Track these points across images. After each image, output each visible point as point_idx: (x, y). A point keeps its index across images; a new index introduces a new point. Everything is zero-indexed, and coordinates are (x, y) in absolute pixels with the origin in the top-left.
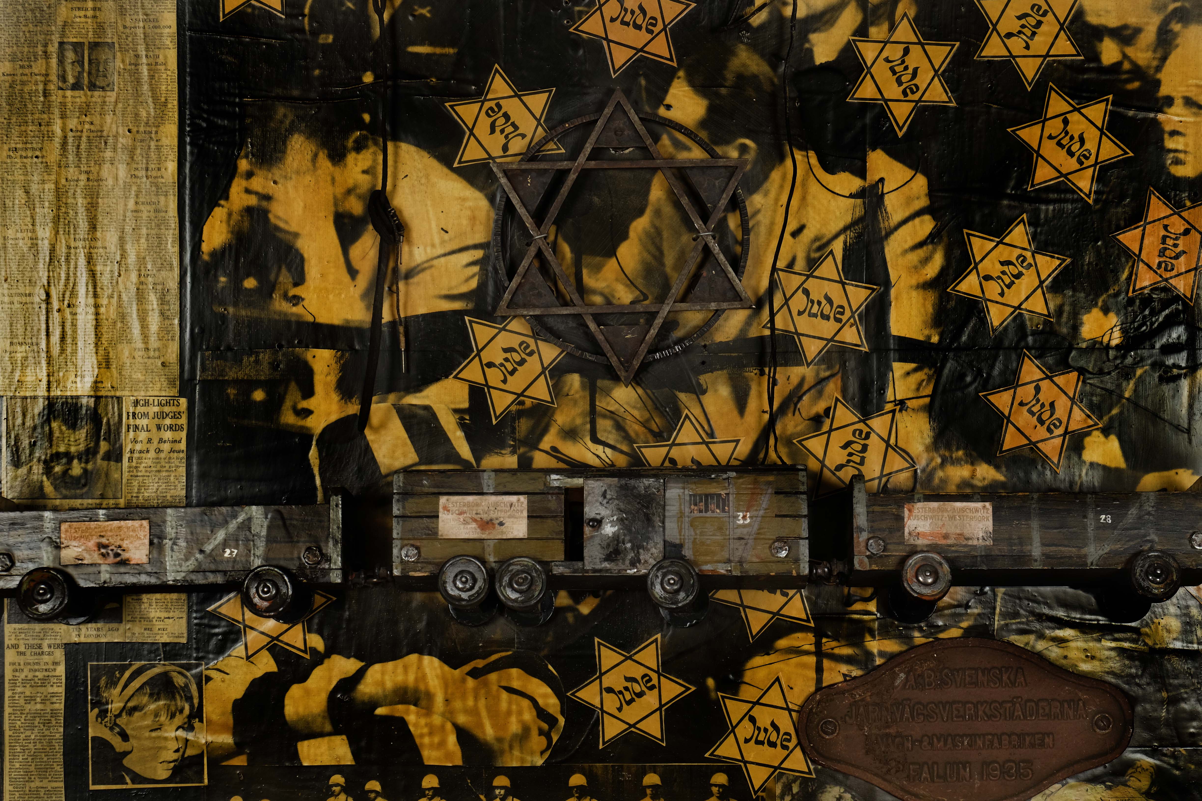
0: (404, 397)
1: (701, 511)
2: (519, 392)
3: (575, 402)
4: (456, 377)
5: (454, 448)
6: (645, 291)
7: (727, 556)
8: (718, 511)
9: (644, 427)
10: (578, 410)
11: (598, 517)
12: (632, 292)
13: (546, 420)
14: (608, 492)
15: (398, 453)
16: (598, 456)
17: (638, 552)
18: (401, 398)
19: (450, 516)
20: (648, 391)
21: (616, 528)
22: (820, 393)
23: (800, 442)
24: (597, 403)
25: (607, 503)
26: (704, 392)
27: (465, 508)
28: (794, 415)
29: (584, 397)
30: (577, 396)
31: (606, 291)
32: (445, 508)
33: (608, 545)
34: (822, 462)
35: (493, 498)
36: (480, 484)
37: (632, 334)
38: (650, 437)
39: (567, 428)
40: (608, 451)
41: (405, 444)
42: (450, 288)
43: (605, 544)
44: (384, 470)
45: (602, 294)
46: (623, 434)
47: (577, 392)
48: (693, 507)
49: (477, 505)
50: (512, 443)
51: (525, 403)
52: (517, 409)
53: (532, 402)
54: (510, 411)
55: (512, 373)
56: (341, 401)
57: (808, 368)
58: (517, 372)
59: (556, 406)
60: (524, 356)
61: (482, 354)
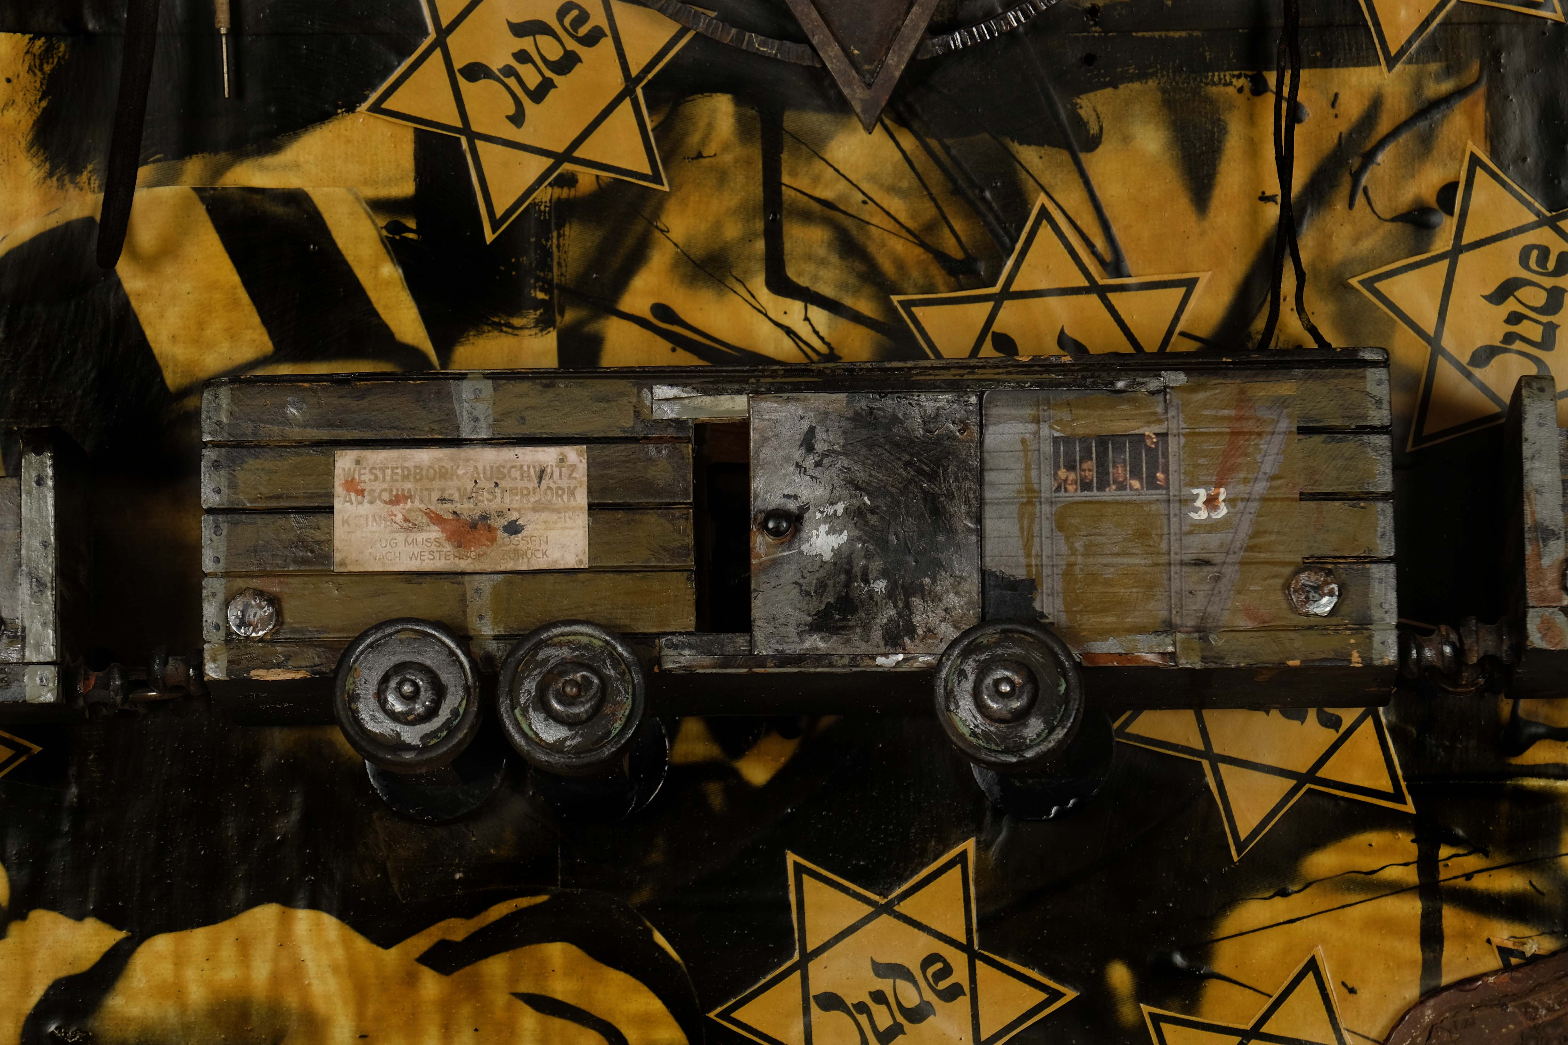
0: (227, 166)
1: (1086, 486)
2: (560, 148)
3: (722, 177)
4: (376, 108)
5: (376, 314)
7: (1164, 614)
8: (1136, 484)
9: (922, 244)
10: (731, 198)
11: (792, 505)
13: (639, 227)
14: (820, 434)
15: (215, 328)
16: (789, 332)
17: (907, 605)
18: (219, 171)
19: (365, 509)
20: (933, 143)
21: (845, 536)
22: (1426, 143)
23: (1368, 284)
24: (786, 179)
25: (818, 464)
26: (1092, 143)
27: (408, 485)
28: (1351, 206)
29: (748, 162)
30: (728, 158)
32: (352, 486)
33: (822, 586)
34: (1433, 342)
35: (489, 456)
36: (451, 416)
38: (939, 276)
39: (698, 252)
40: (818, 315)
41: (235, 303)
43: (811, 581)
44: (172, 379)
46: (860, 267)
47: (726, 148)
48: (1062, 473)
49: (444, 474)
50: (541, 295)
51: (576, 181)
52: (555, 196)
53: (597, 176)
54: (533, 205)
55: (539, 94)
56: (48, 182)
57: (1390, 69)
58: (553, 92)
59: (666, 188)
60: (572, 45)
61: (452, 40)
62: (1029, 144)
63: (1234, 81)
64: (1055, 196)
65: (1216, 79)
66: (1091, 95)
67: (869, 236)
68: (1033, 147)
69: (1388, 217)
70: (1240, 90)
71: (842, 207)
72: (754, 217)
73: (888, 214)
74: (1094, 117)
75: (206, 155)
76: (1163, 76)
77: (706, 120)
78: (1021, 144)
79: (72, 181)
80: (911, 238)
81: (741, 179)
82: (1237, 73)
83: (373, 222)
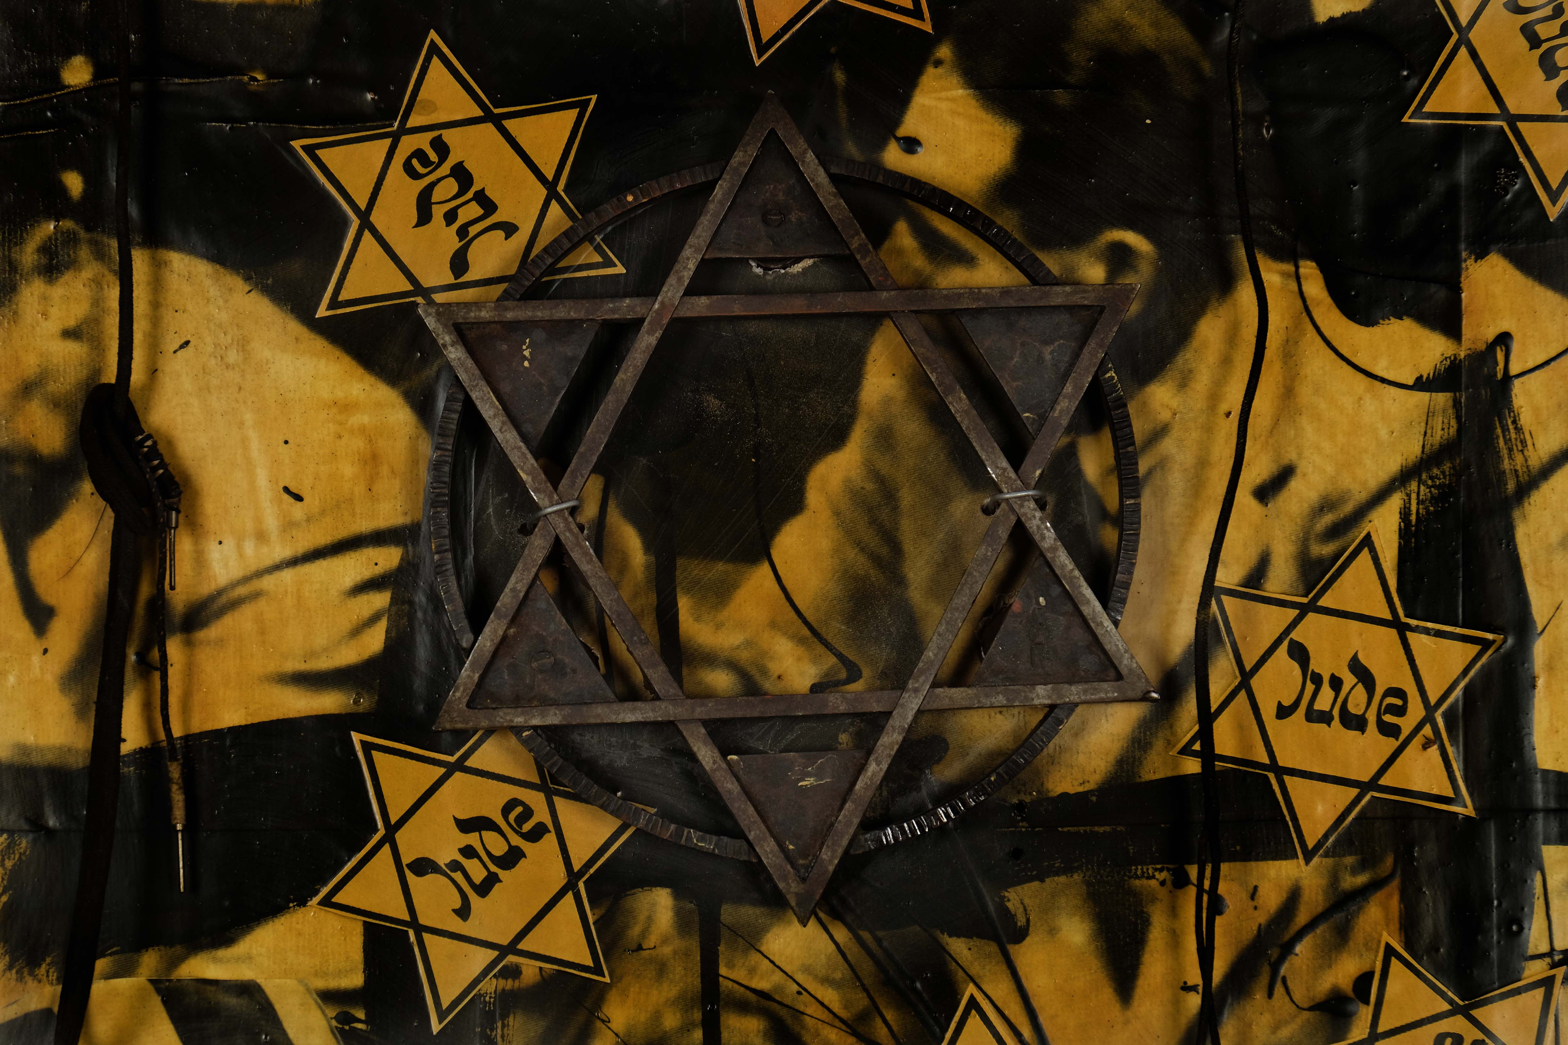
0: (182, 959)
2: (505, 941)
3: (661, 969)
4: (327, 902)
6: (852, 656)
10: (669, 990)
12: (815, 660)
18: (175, 963)
20: (866, 935)
24: (723, 971)
26: (1020, 935)
29: (687, 954)
30: (667, 950)
31: (744, 656)
37: (818, 775)
42: (313, 654)
45: (732, 665)
47: (665, 941)
52: (500, 988)
53: (541, 968)
54: (479, 995)
55: (484, 888)
56: (8, 974)
57: (1307, 863)
58: (497, 886)
59: (607, 980)
60: (516, 841)
61: (400, 837)
62: (959, 936)
63: (1157, 874)
65: (1139, 873)
66: (1019, 888)
67: (803, 1026)
68: (963, 939)
69: (1306, 1006)
70: (1163, 883)
72: (692, 1008)
74: (1021, 910)
75: (162, 948)
76: (1088, 870)
77: (646, 913)
78: (950, 936)
79: (31, 973)
80: (844, 1027)
81: (679, 970)
82: (1159, 866)
83: (323, 1012)
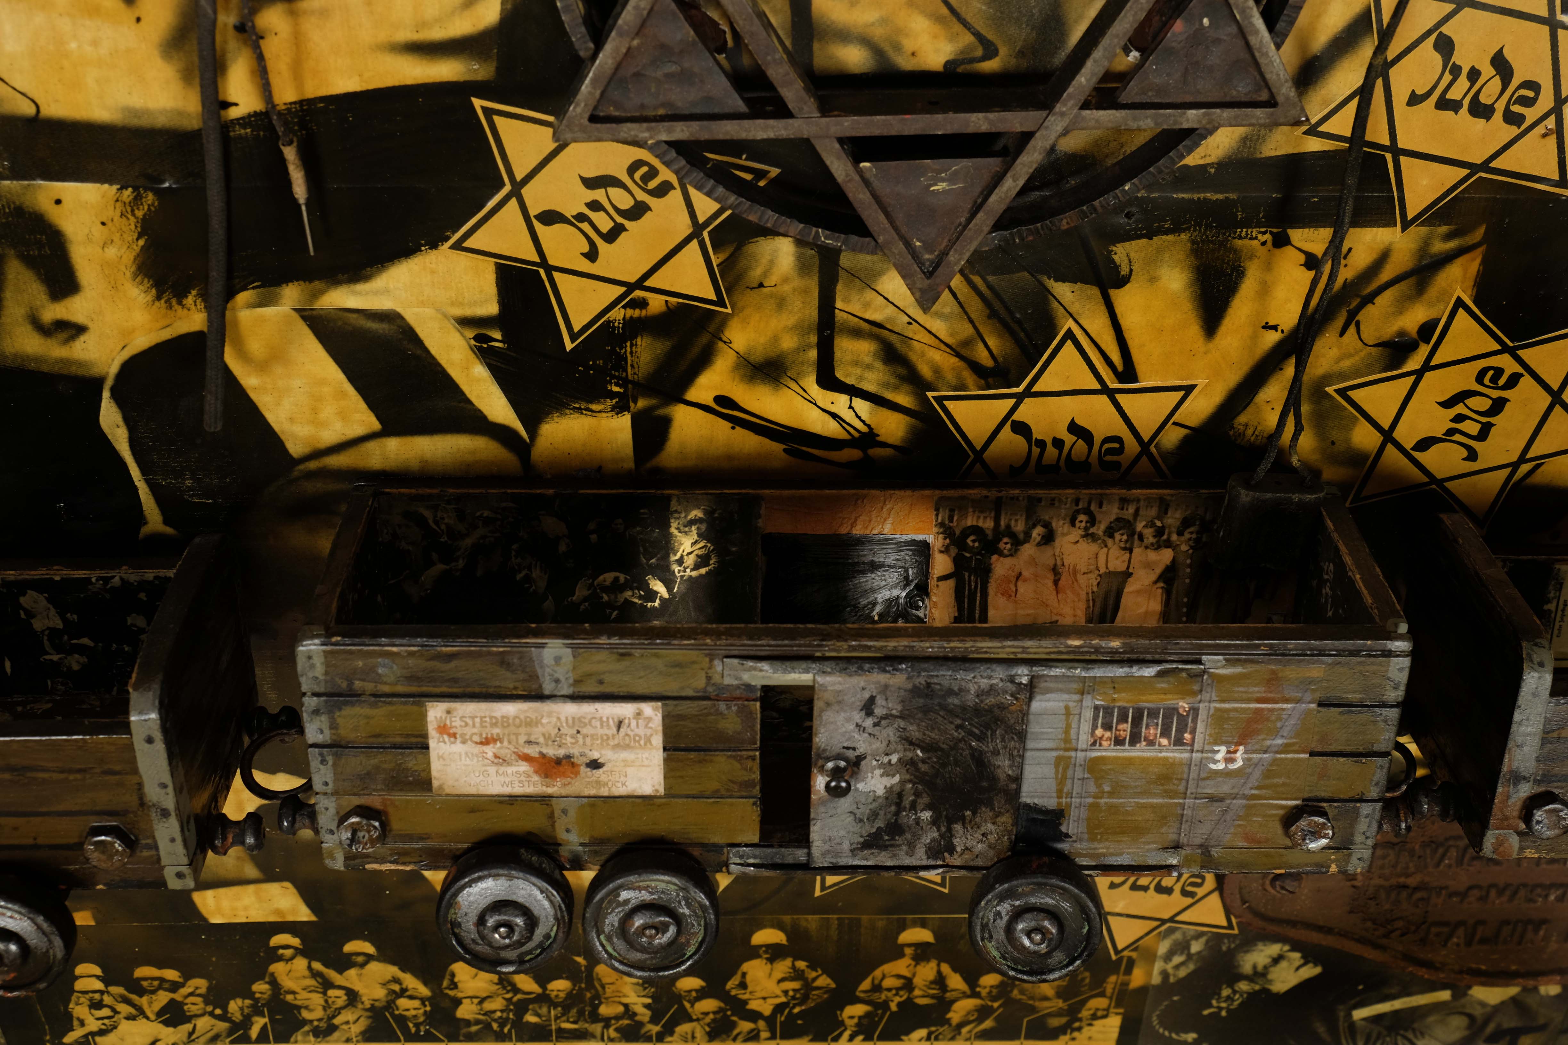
0: (322, 292)
1: (1119, 742)
2: (632, 279)
3: (781, 303)
4: (458, 246)
5: (469, 402)
6: (990, 35)
7: (1172, 837)
8: (1164, 741)
9: (958, 355)
10: (788, 319)
11: (851, 754)
12: (952, 38)
13: (704, 339)
14: (880, 701)
15: (328, 411)
16: (834, 416)
17: (949, 830)
18: (316, 295)
19: (458, 748)
20: (977, 280)
21: (897, 778)
22: (1421, 288)
23: (1342, 392)
24: (839, 304)
25: (876, 725)
26: (1122, 282)
28: (1342, 334)
29: (805, 291)
30: (787, 288)
31: (878, 33)
32: (443, 729)
33: (874, 815)
34: (1388, 435)
35: (571, 709)
36: (534, 677)
37: (951, 180)
38: (969, 377)
39: (758, 357)
40: (863, 406)
41: (343, 394)
42: (423, 25)
43: (864, 811)
44: (295, 449)
45: (865, 41)
46: (901, 371)
47: (786, 280)
48: (1099, 732)
49: (530, 723)
50: (616, 389)
51: (648, 304)
52: (628, 316)
53: (666, 301)
54: (608, 322)
55: (611, 236)
56: (157, 304)
57: (1404, 229)
58: (624, 234)
59: (729, 311)
60: (642, 196)
61: (526, 191)
62: (1064, 281)
63: (1260, 236)
64: (1081, 322)
65: (1243, 234)
66: (1127, 244)
67: (910, 348)
68: (1067, 284)
69: (1371, 343)
70: (1264, 244)
71: (889, 326)
72: (808, 333)
73: (930, 332)
74: (1126, 261)
75: (301, 283)
76: (1195, 230)
77: (769, 258)
78: (1056, 281)
79: (180, 303)
80: (948, 350)
81: (798, 304)
82: (1263, 230)
83: (462, 334)
